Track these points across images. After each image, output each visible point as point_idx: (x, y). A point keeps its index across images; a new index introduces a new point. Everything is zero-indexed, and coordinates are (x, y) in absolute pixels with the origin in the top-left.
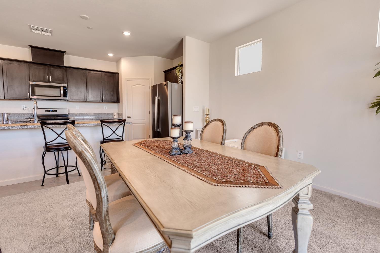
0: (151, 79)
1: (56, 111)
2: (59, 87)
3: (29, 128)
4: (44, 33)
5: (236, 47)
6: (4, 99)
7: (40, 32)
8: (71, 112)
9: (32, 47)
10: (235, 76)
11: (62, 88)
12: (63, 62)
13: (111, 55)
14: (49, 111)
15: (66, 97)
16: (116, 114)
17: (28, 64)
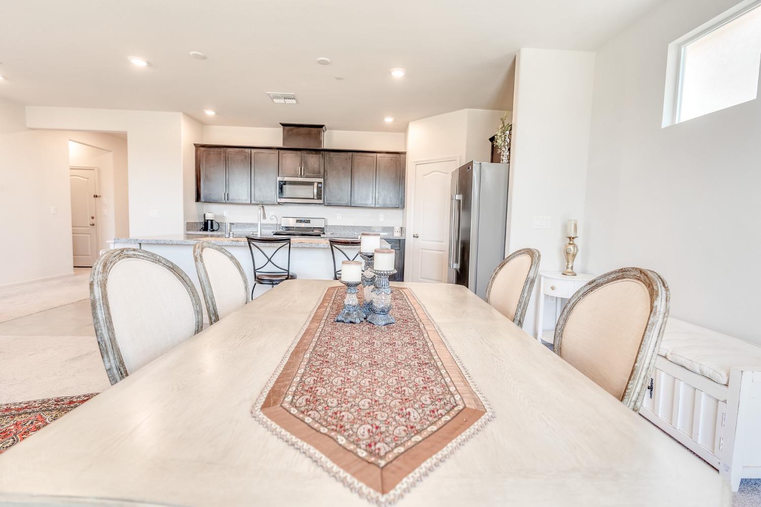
0: (459, 158)
1: (308, 222)
2: (312, 184)
3: (239, 245)
4: (288, 101)
5: (670, 42)
6: (251, 204)
7: (282, 101)
8: (330, 223)
9: (284, 125)
10: (663, 126)
11: (316, 185)
12: (320, 142)
13: (389, 120)
14: (301, 221)
15: (321, 199)
16: (397, 229)
17: (276, 152)
